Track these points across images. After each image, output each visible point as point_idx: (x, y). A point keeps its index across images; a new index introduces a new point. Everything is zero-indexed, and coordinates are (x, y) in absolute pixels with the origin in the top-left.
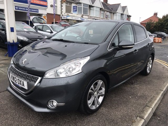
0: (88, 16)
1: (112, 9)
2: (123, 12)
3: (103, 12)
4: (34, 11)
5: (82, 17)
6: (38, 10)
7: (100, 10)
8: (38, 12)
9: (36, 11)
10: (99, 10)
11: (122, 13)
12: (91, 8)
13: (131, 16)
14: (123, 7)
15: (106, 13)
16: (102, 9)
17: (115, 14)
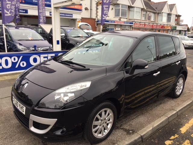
0: (127, 18)
1: (156, 8)
2: (171, 12)
3: (145, 13)
4: (68, 15)
5: (120, 19)
6: (72, 14)
7: (142, 10)
8: (72, 17)
9: (70, 15)
10: (139, 10)
11: (169, 13)
12: (131, 9)
13: (181, 16)
14: (171, 5)
15: (148, 15)
16: (144, 9)
17: (159, 14)
